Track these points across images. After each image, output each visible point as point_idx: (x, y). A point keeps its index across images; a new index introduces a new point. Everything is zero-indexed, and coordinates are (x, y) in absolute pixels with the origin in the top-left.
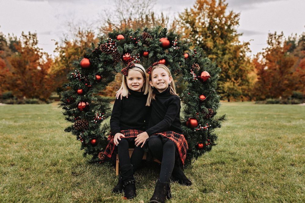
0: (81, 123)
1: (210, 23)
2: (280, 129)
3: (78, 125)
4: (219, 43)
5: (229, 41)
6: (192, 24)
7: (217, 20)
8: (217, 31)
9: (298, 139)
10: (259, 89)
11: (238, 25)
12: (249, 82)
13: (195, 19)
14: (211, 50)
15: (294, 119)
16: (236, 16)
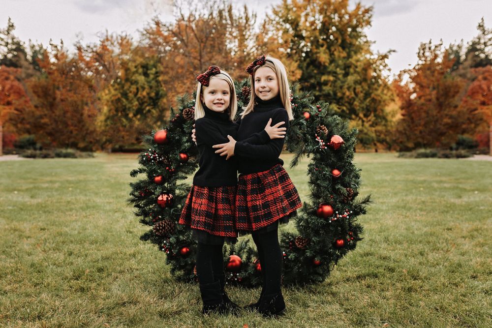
0: (163, 225)
1: (323, 23)
2: (447, 212)
3: (160, 228)
4: (339, 56)
5: (356, 53)
6: (295, 24)
7: (336, 18)
8: (336, 35)
9: (477, 230)
10: (403, 132)
11: (369, 26)
12: (386, 121)
13: (299, 16)
14: (325, 67)
15: (465, 190)
16: (367, 11)
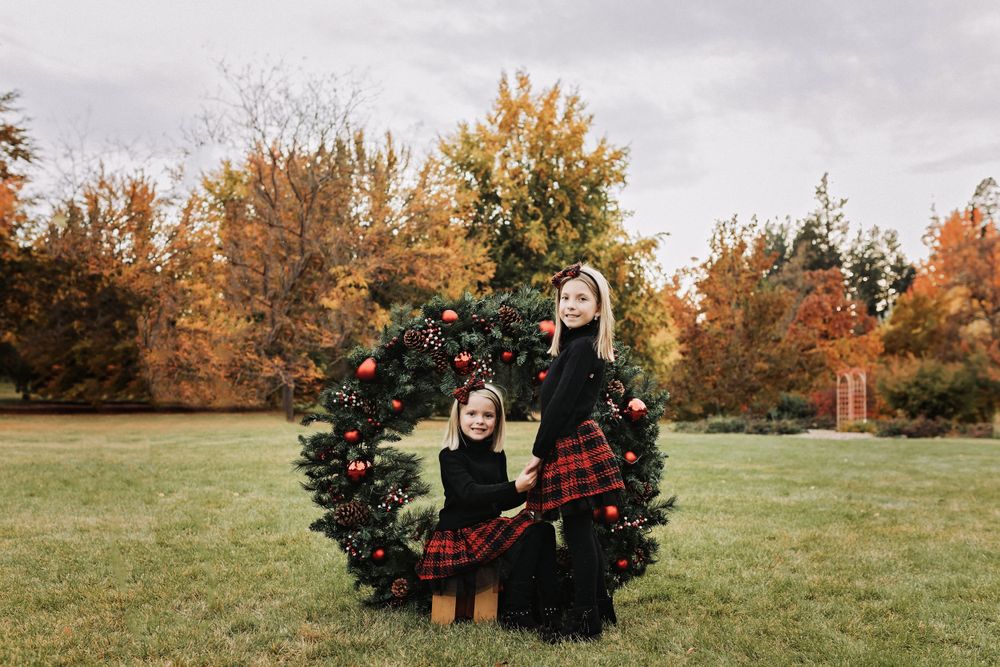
0: (352, 510)
1: (537, 175)
2: (767, 516)
3: (345, 514)
4: (566, 238)
5: (596, 232)
6: (483, 173)
7: (561, 166)
8: (561, 198)
9: (814, 539)
10: (684, 384)
11: (621, 184)
12: (652, 363)
13: (492, 159)
14: (540, 257)
15: (795, 484)
16: (617, 156)
